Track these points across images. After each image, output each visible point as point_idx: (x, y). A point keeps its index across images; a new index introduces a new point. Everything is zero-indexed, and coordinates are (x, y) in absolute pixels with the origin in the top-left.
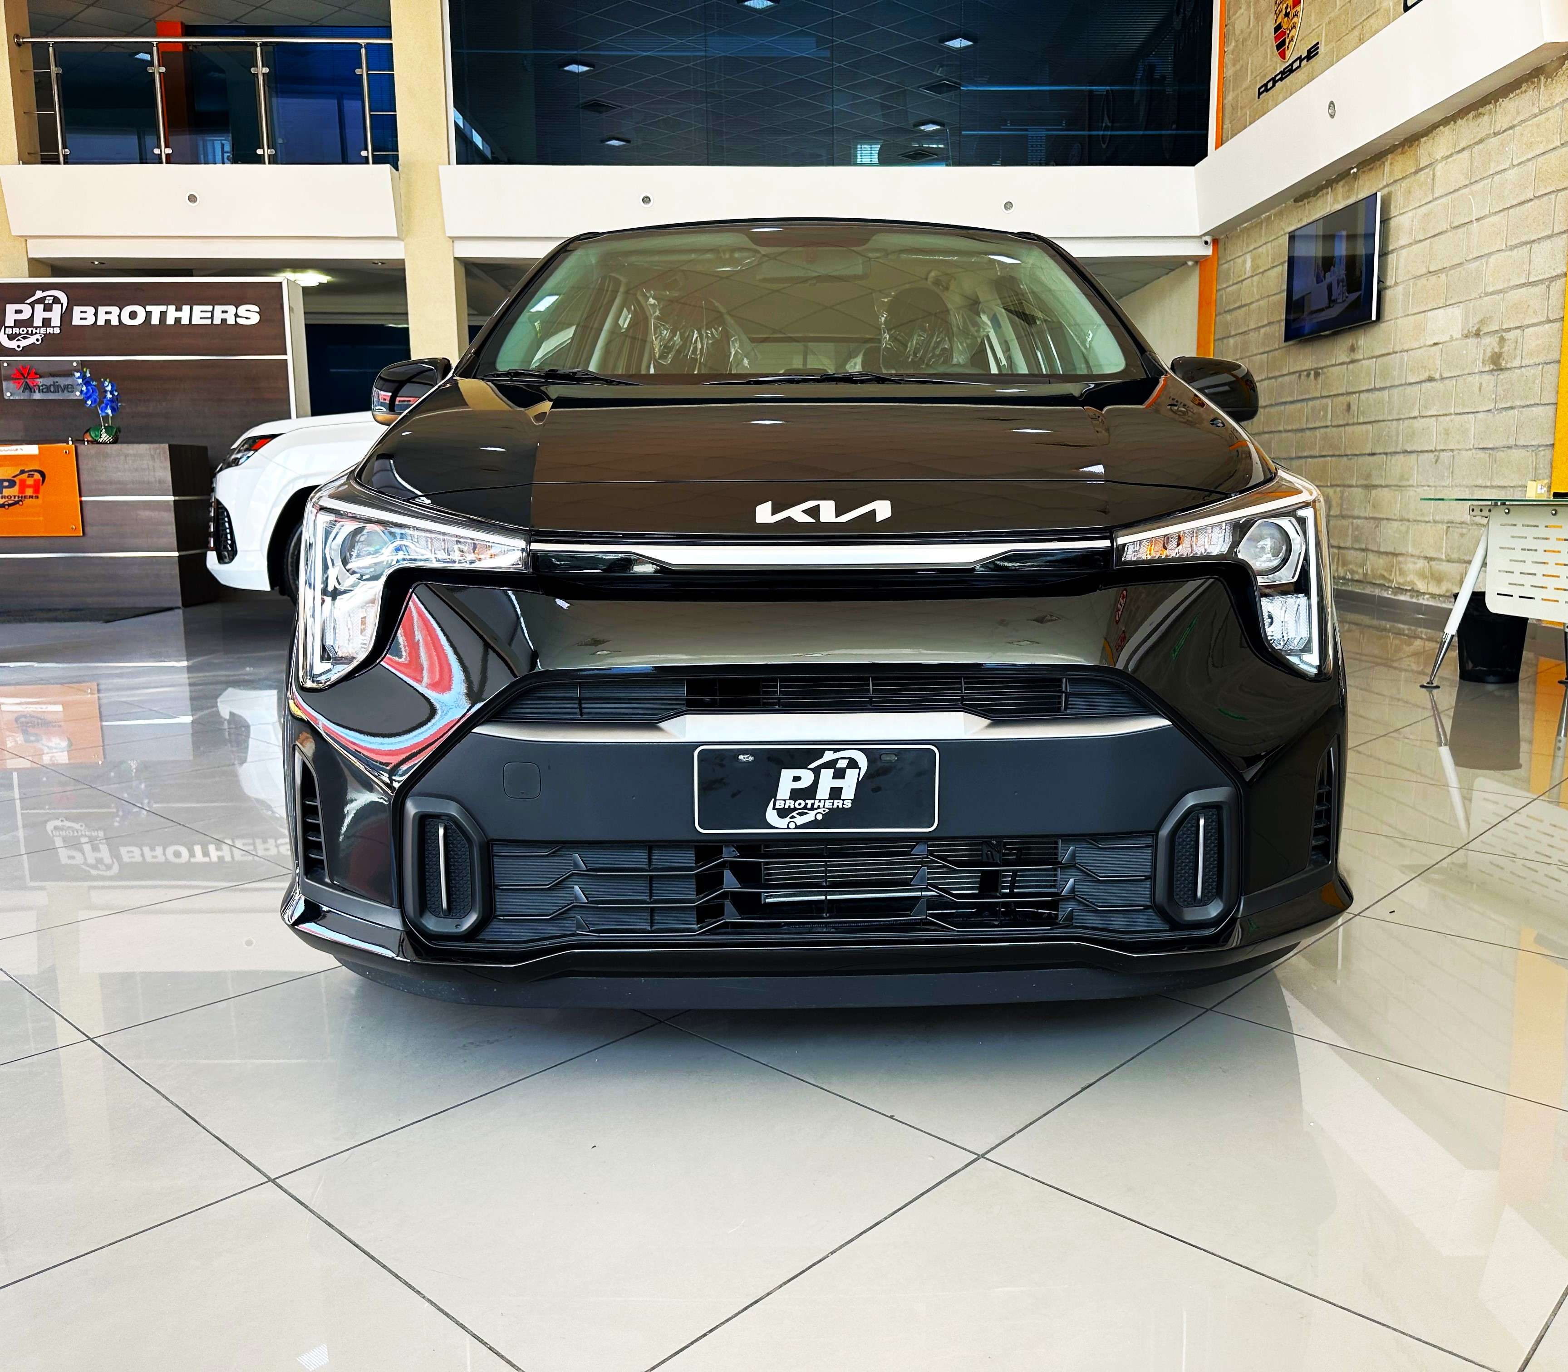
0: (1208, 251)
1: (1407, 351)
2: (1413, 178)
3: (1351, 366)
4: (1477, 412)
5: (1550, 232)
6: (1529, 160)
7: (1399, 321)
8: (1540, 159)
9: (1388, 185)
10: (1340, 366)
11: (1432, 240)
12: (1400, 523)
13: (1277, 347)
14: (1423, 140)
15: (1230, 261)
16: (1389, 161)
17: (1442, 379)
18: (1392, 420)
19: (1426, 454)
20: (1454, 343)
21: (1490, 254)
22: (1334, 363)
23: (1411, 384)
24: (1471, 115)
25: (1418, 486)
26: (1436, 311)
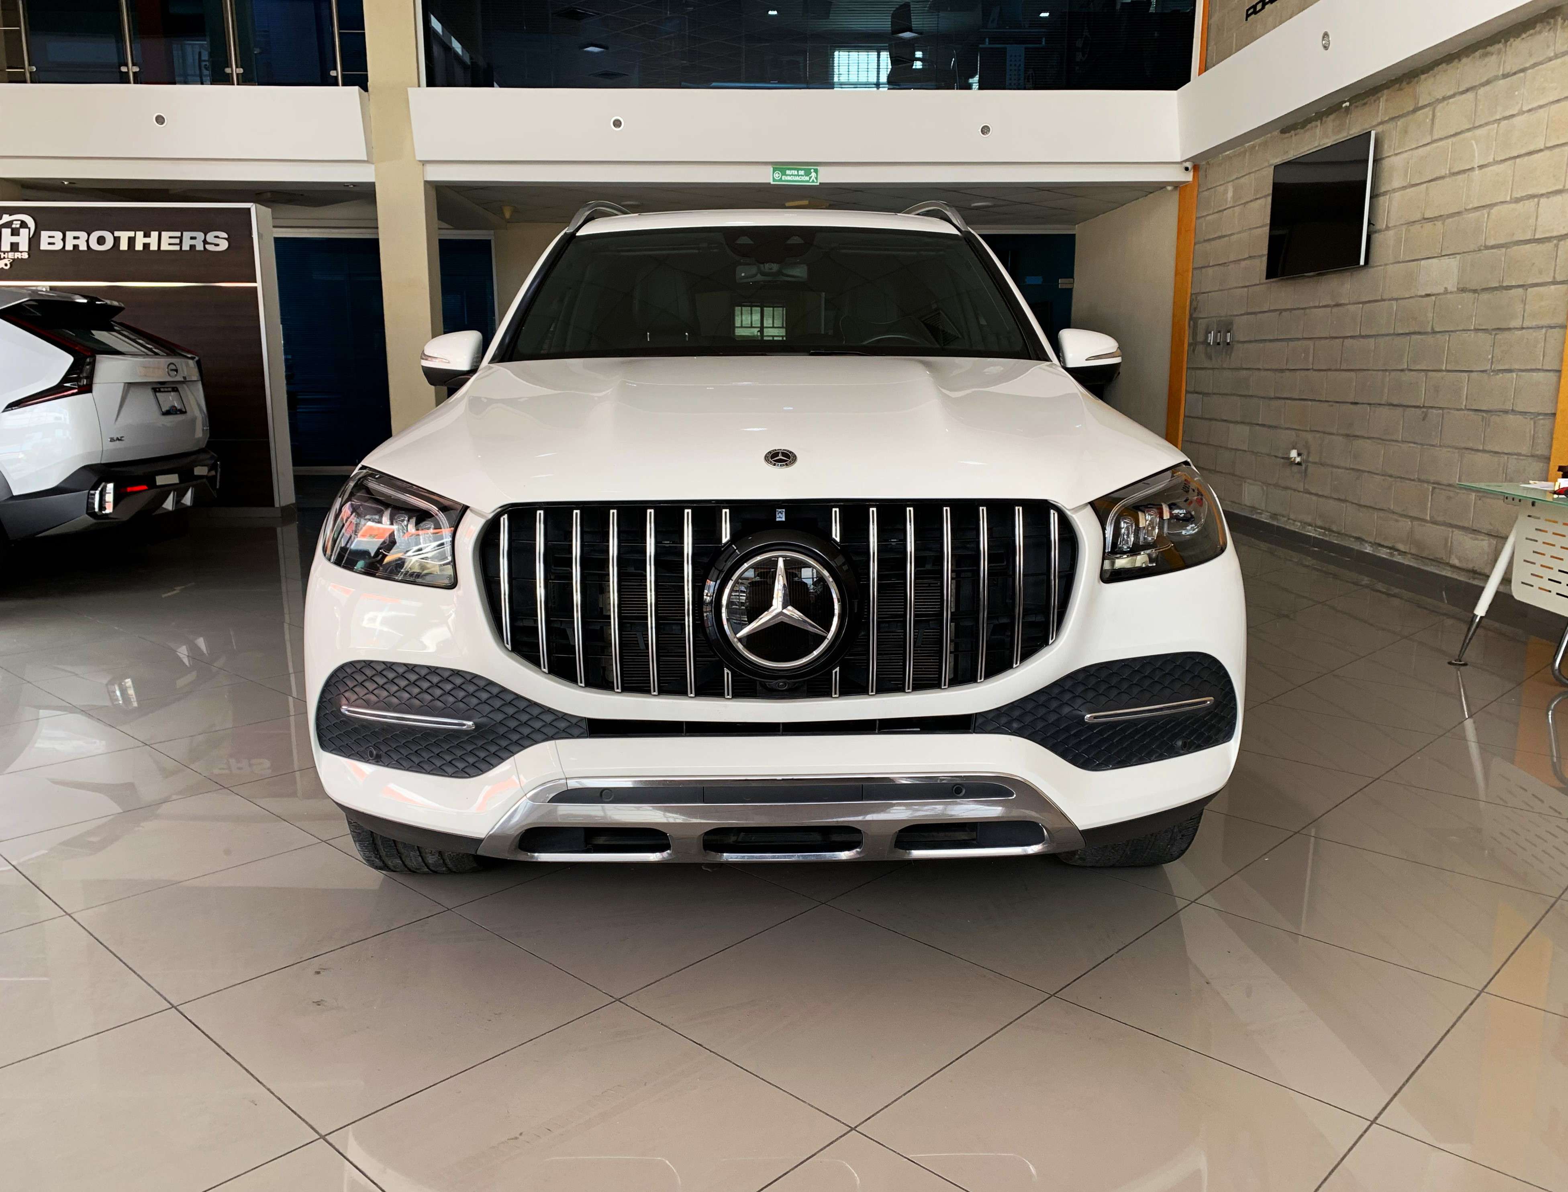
0: (1189, 177)
1: (1397, 299)
2: (1410, 117)
3: (1335, 310)
4: (1472, 371)
5: (1560, 187)
6: (1541, 107)
7: (1390, 268)
8: (1554, 107)
9: (1382, 123)
10: (1324, 309)
11: (1428, 185)
12: (1383, 477)
13: (1258, 283)
14: (1423, 77)
15: (1211, 188)
16: (1385, 97)
17: (1434, 332)
18: (1379, 370)
19: (1413, 409)
20: (1449, 296)
21: (1491, 206)
22: (1317, 303)
23: (1399, 335)
24: (1477, 54)
25: (1403, 441)
26: (1430, 260)
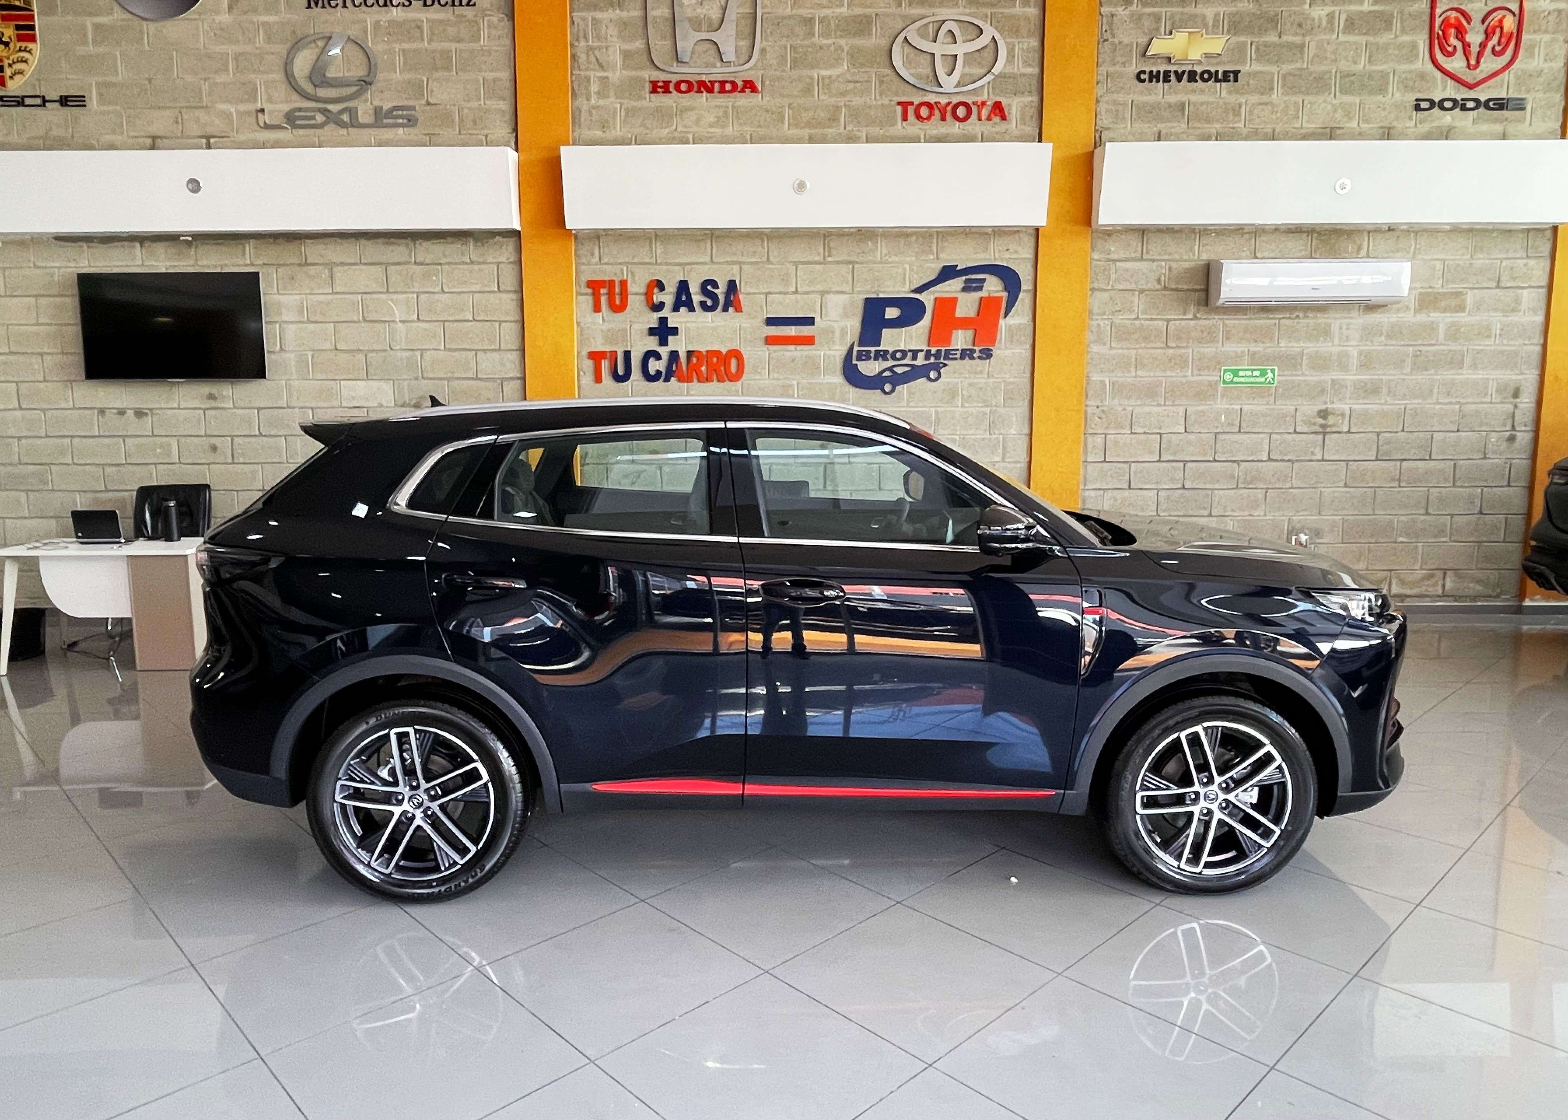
1: (312, 409)
2: (297, 268)
3: (210, 412)
5: (497, 347)
6: (463, 292)
7: (294, 383)
8: (476, 295)
9: (252, 265)
10: (188, 410)
11: (337, 325)
14: (309, 241)
16: (252, 245)
20: (384, 410)
21: (423, 351)
22: (176, 405)
24: (380, 240)
26: (354, 382)
